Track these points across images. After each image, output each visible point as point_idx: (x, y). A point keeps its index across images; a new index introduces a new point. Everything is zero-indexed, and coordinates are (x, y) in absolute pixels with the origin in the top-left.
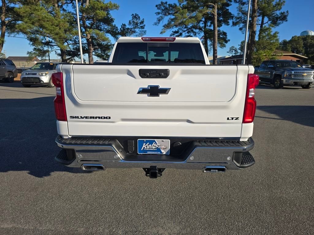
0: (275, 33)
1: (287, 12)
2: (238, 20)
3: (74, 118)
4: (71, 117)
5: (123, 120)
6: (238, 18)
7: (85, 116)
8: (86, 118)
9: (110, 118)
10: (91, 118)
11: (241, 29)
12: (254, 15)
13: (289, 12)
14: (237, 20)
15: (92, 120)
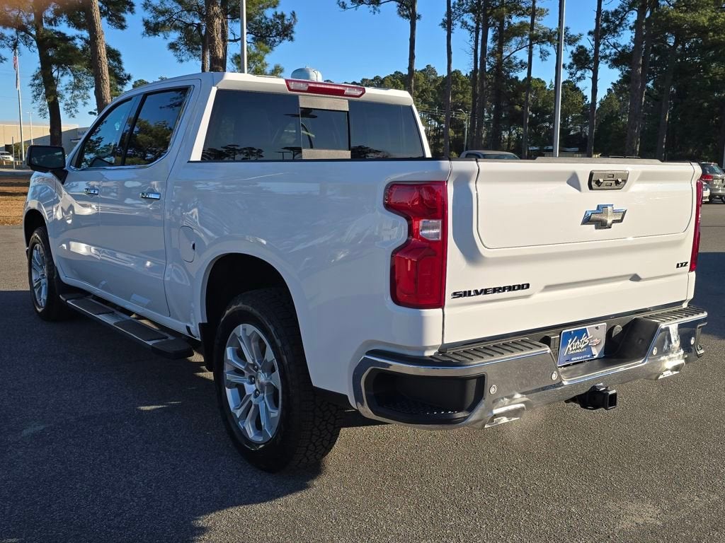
0: (275, 70)
1: (293, 14)
2: (161, 19)
3: (461, 296)
4: (455, 294)
5: (548, 288)
6: (162, 13)
7: (484, 288)
8: (485, 291)
9: (528, 286)
10: (495, 290)
11: (173, 46)
12: (212, 13)
13: (297, 17)
14: (158, 17)
15: (497, 295)
